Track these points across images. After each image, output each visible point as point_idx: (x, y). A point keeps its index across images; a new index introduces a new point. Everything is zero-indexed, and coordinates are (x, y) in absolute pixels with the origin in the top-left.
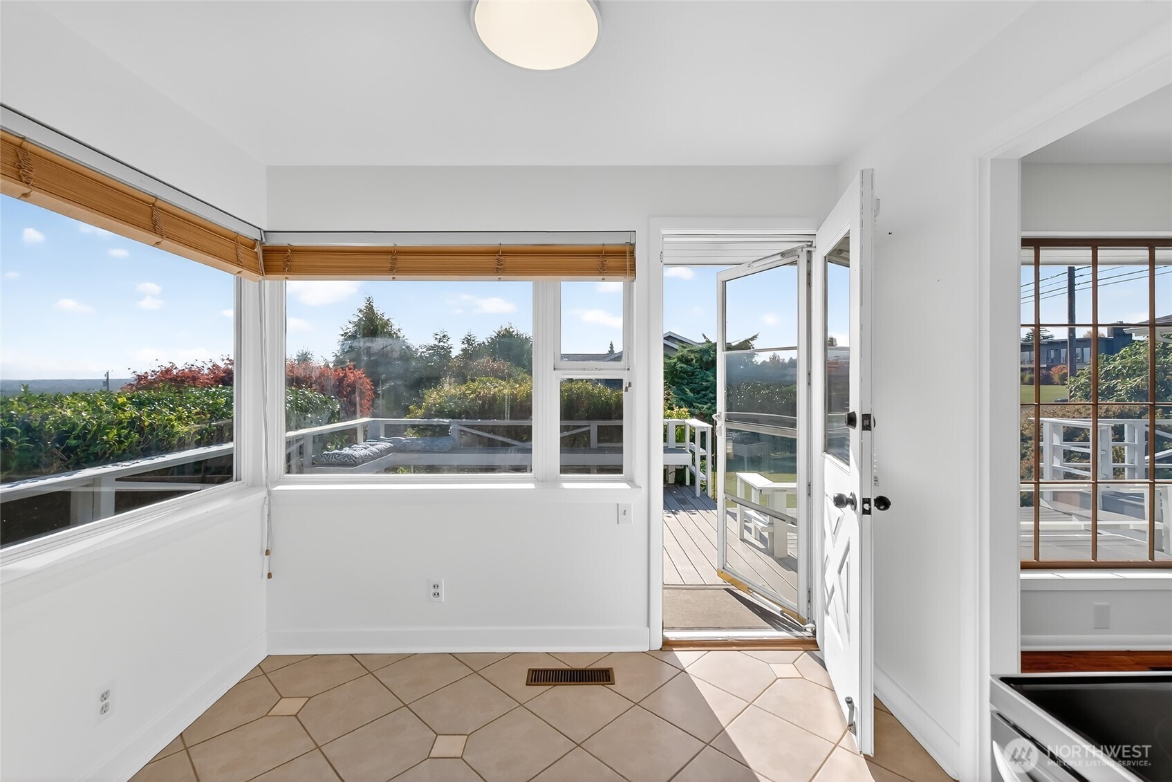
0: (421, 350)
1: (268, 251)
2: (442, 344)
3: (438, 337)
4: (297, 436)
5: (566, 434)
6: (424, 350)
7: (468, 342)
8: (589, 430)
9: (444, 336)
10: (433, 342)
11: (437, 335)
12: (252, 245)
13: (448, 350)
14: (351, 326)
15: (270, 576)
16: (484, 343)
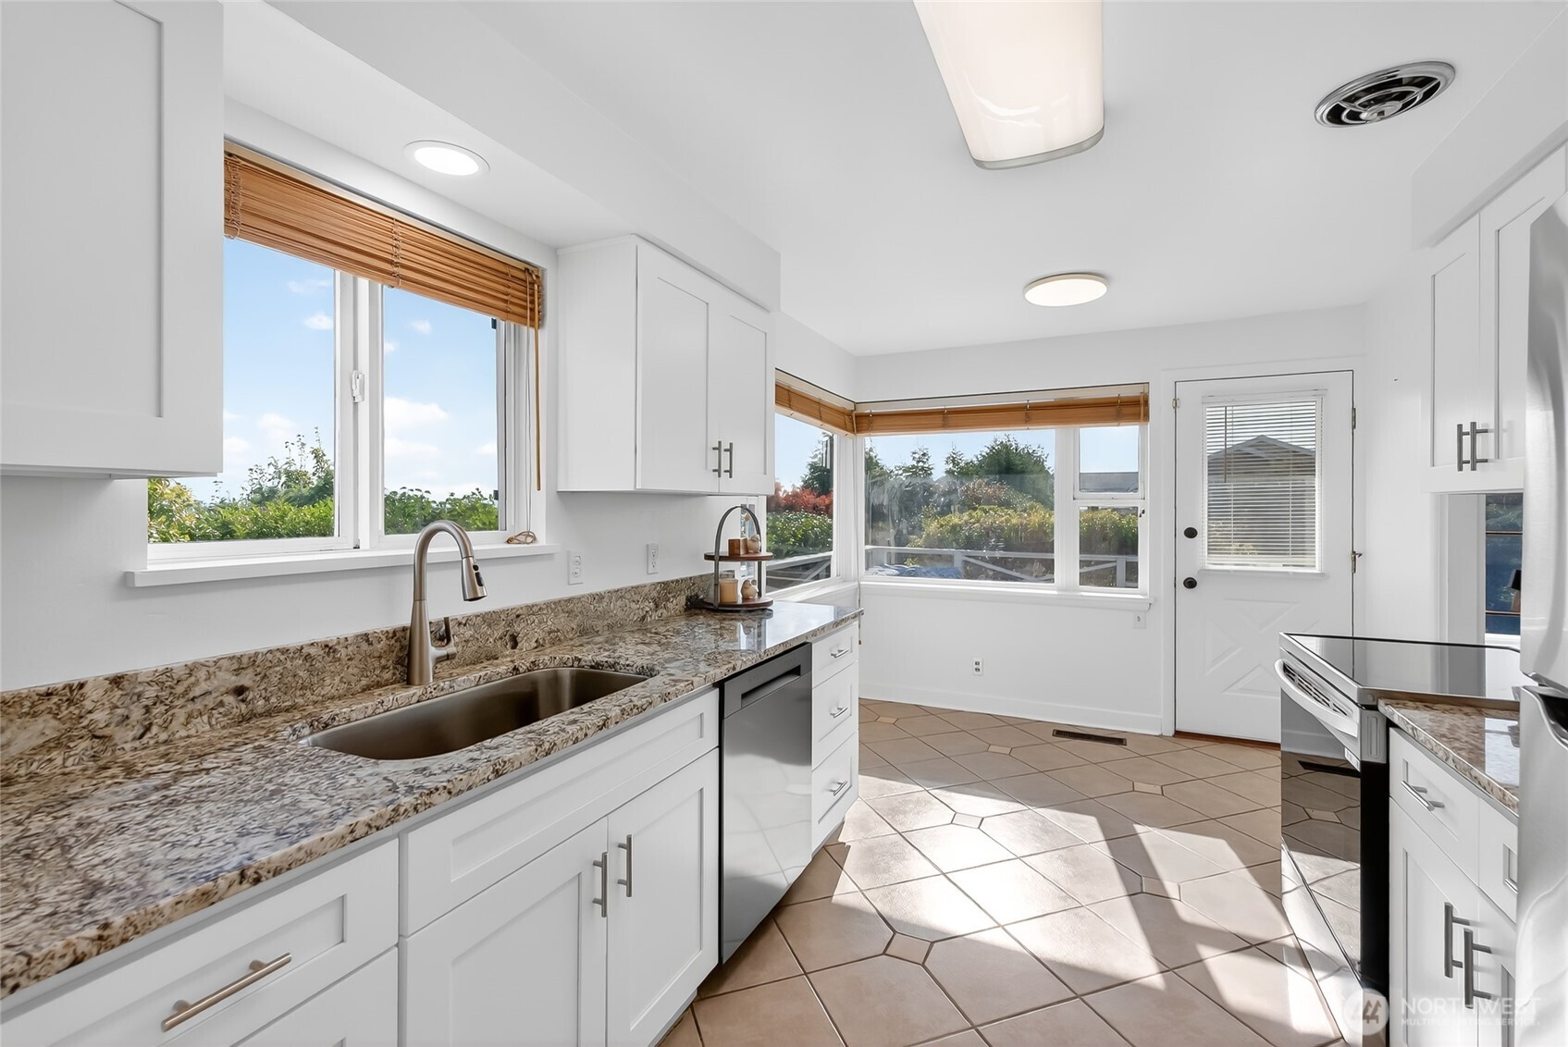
0: (896, 472)
1: (859, 417)
2: (921, 464)
3: (917, 456)
4: (824, 557)
5: (1086, 569)
6: (901, 472)
7: (953, 461)
8: (1116, 567)
9: (924, 455)
10: (910, 463)
11: (914, 453)
12: (849, 414)
13: (927, 472)
14: (820, 446)
15: (860, 643)
16: (972, 462)
